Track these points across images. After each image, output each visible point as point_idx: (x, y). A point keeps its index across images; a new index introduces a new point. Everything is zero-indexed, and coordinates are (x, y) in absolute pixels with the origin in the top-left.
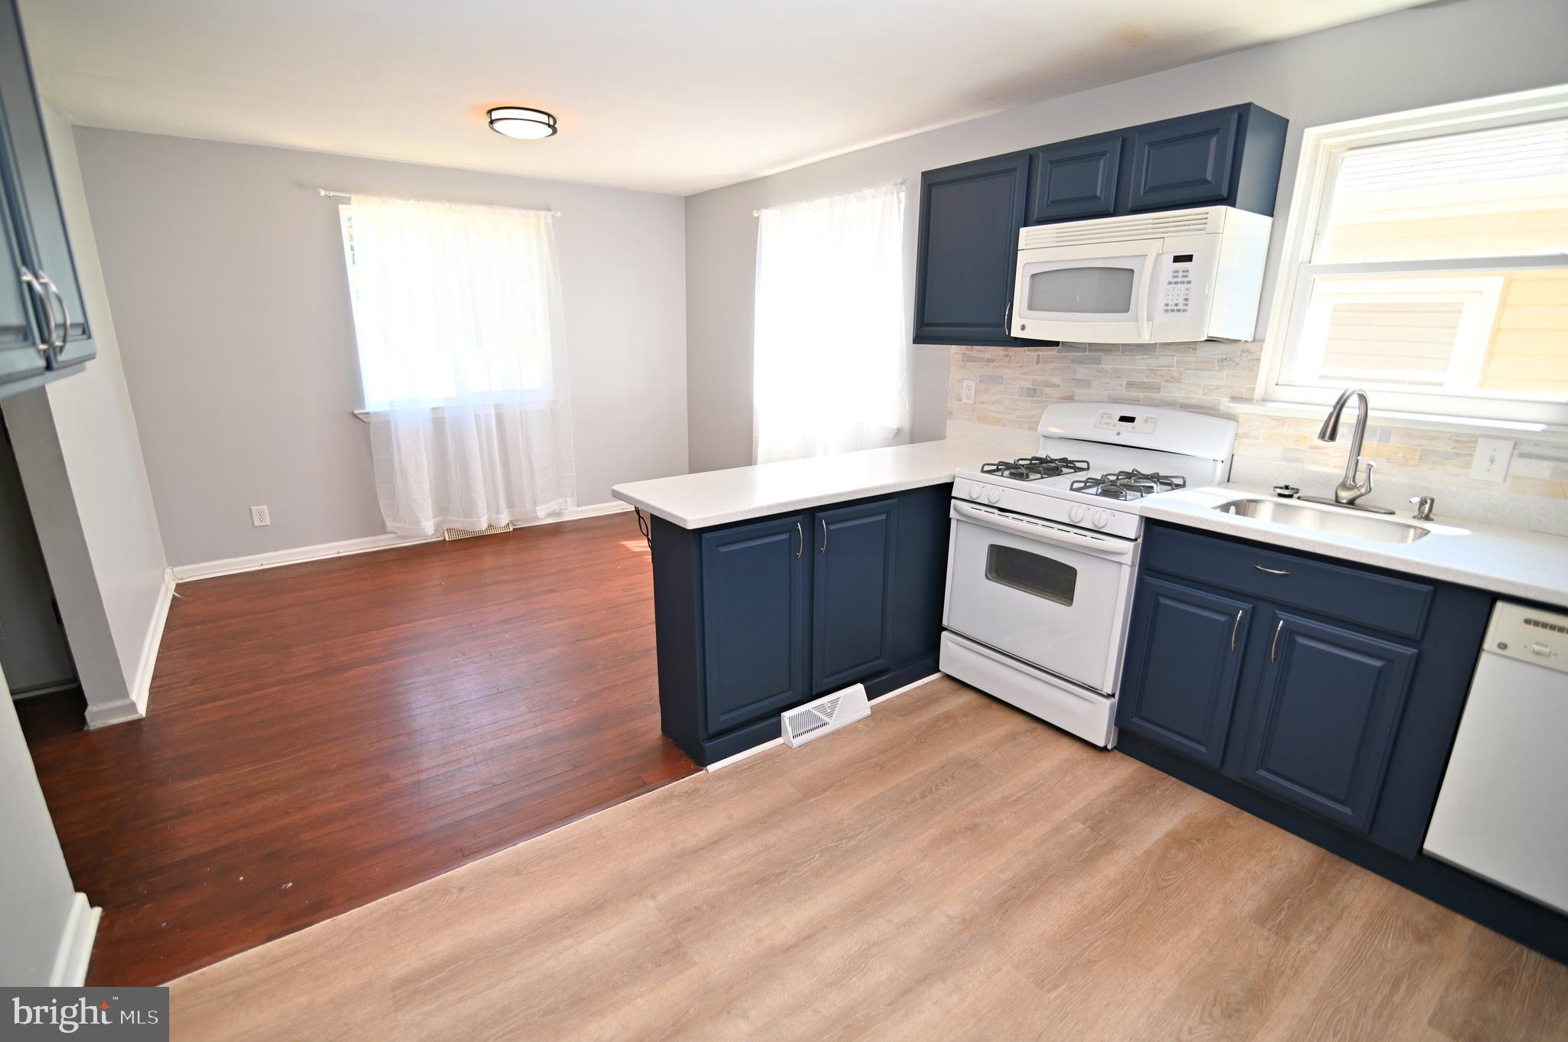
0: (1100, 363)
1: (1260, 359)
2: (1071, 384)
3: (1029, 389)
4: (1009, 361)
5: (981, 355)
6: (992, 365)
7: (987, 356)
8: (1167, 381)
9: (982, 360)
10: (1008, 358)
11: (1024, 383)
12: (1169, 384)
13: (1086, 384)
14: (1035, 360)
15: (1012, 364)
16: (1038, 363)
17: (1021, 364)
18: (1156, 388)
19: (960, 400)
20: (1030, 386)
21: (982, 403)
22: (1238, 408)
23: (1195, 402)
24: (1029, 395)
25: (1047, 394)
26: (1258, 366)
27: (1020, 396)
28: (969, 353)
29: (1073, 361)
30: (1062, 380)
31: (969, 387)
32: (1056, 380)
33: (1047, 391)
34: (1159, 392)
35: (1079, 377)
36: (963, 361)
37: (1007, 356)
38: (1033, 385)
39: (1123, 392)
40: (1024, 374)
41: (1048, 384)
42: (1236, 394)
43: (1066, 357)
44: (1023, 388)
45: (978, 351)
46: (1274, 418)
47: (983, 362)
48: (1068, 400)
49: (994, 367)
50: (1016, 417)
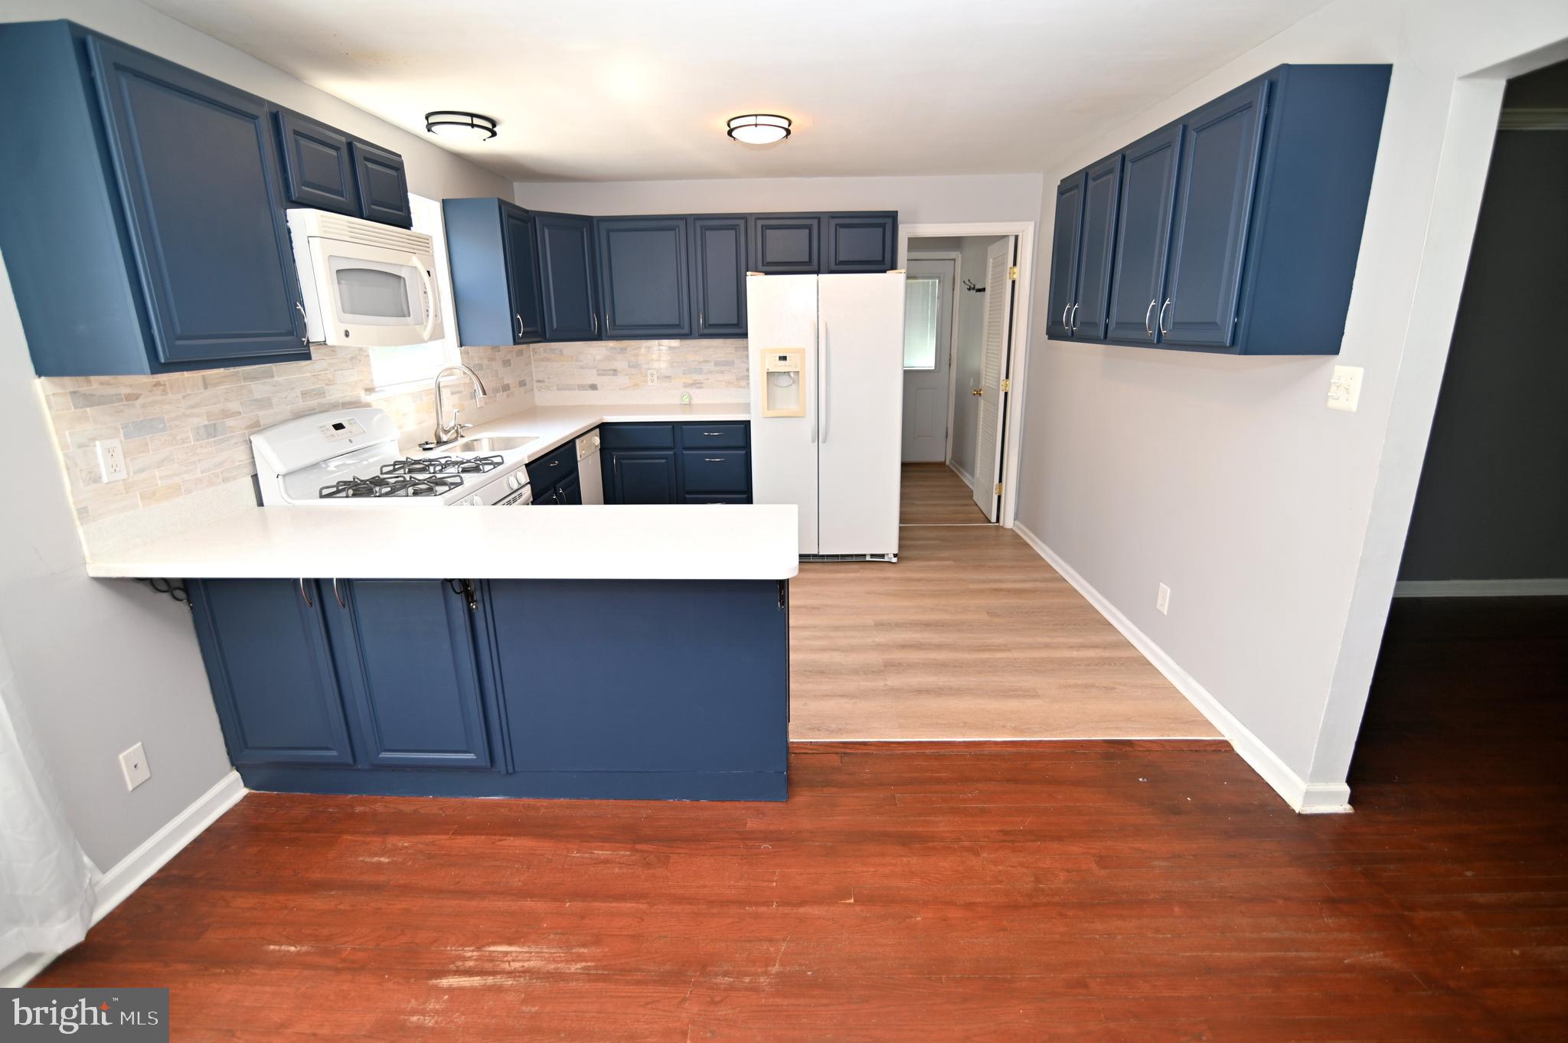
0: (273, 376)
1: (368, 356)
2: (252, 407)
3: (206, 426)
4: (165, 392)
5: (111, 391)
8: (327, 385)
9: (118, 398)
10: (161, 387)
11: (195, 420)
12: (331, 387)
13: (265, 403)
14: (201, 384)
15: (170, 396)
16: (206, 387)
17: (184, 394)
18: (321, 393)
19: (97, 479)
20: (206, 423)
21: (142, 470)
22: (372, 398)
23: (347, 399)
24: (209, 436)
25: (229, 427)
26: (369, 361)
27: (198, 440)
29: (245, 379)
30: (241, 403)
31: (110, 452)
32: (234, 406)
33: (230, 422)
34: (325, 397)
35: (257, 396)
36: (77, 407)
37: (157, 384)
38: (209, 420)
39: (301, 404)
40: (192, 407)
41: (227, 414)
42: (367, 387)
43: (236, 374)
44: (198, 428)
45: (102, 384)
46: (387, 400)
47: (121, 400)
48: (257, 427)
49: (144, 406)
50: (202, 473)
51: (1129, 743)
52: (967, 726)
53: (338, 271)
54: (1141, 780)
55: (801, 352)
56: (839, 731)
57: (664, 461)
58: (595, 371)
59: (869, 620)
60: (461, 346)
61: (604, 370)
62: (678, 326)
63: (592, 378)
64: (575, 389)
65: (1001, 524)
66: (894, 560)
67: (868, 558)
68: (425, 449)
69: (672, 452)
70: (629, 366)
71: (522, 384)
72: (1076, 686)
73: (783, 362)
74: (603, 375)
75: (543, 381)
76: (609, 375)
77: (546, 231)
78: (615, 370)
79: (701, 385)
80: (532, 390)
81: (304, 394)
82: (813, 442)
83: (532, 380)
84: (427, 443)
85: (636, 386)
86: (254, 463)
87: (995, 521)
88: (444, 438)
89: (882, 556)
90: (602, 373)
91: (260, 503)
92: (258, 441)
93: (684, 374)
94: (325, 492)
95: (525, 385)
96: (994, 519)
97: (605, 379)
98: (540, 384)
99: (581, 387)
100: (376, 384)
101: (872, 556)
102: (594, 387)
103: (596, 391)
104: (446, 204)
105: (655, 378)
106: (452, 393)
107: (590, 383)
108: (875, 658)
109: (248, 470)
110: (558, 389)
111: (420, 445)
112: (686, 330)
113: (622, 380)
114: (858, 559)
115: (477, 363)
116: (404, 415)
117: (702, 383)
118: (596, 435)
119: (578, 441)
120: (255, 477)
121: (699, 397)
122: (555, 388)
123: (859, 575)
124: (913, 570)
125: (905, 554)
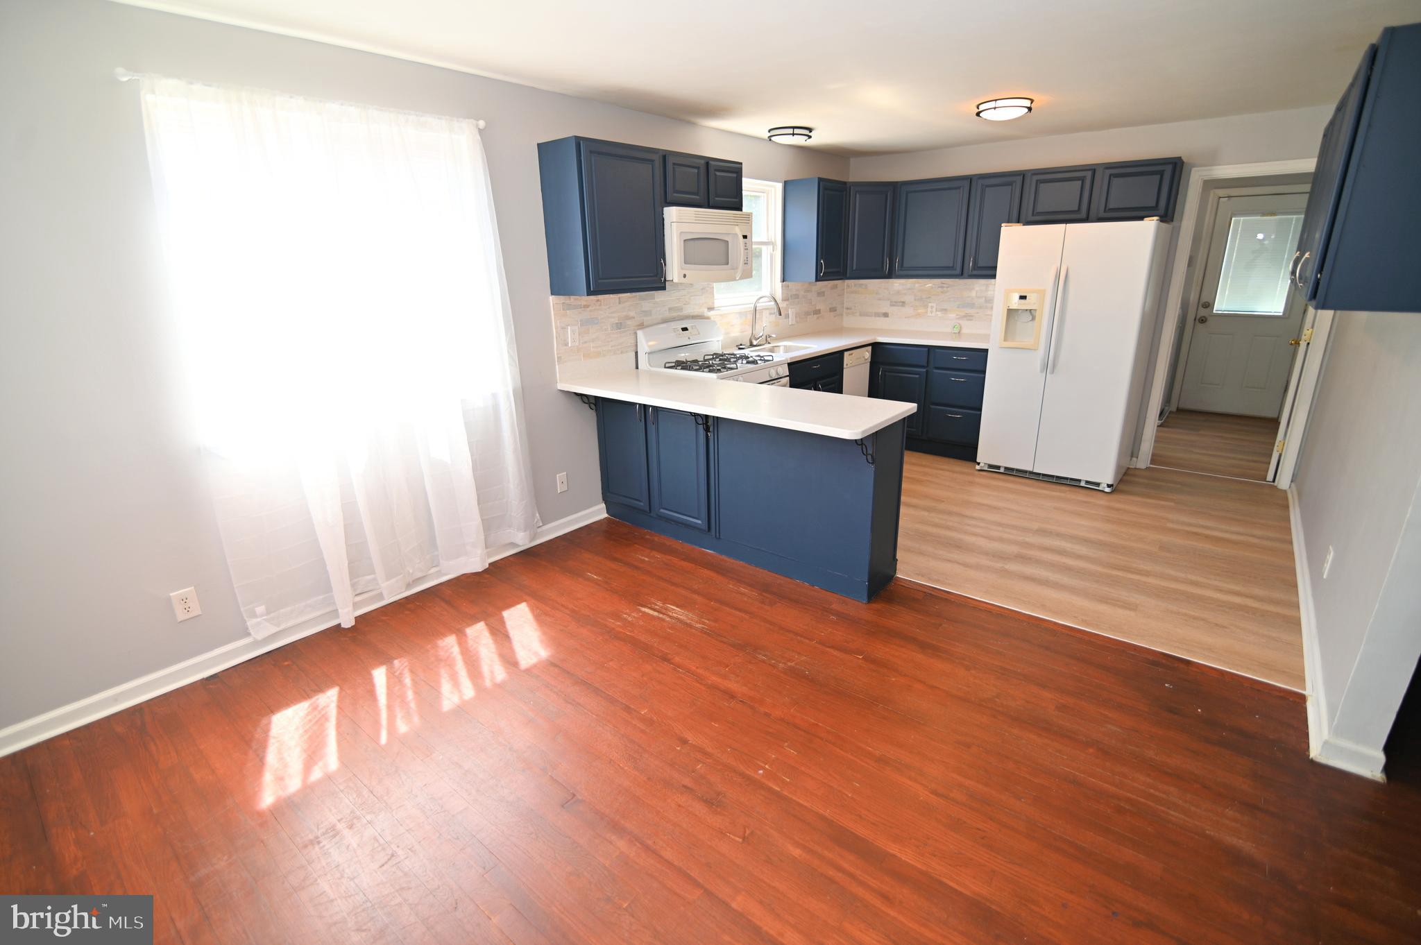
2: (640, 315)
3: (617, 323)
4: (600, 305)
6: (590, 308)
7: (584, 303)
8: (685, 304)
10: (599, 303)
11: (613, 320)
14: (617, 301)
15: (603, 307)
18: (681, 309)
19: (566, 344)
21: (586, 342)
22: (711, 314)
23: (695, 314)
24: (618, 328)
25: (628, 325)
27: (612, 330)
28: (568, 302)
29: (640, 299)
30: (636, 313)
31: (573, 332)
32: (632, 314)
33: (629, 322)
36: (564, 310)
37: (598, 300)
38: (619, 320)
39: (667, 315)
40: (612, 313)
41: (628, 318)
42: (709, 307)
43: (634, 297)
44: (613, 324)
45: (575, 299)
46: (721, 315)
47: (581, 308)
48: (642, 326)
49: (591, 311)
50: (612, 347)
51: (1188, 662)
52: (1043, 607)
53: (685, 240)
54: (1166, 685)
55: (1042, 293)
56: (937, 581)
57: (917, 376)
58: (889, 302)
59: (1036, 526)
60: (783, 281)
61: (896, 302)
62: (952, 268)
63: (885, 308)
64: (872, 316)
65: (1276, 484)
66: (1108, 490)
67: (1083, 484)
68: (740, 349)
69: (925, 370)
70: (915, 300)
71: (833, 310)
72: (1185, 615)
73: (1023, 301)
74: (894, 305)
75: (851, 309)
76: (898, 306)
77: (858, 196)
78: (903, 302)
79: (971, 318)
80: (842, 315)
81: (670, 309)
82: (1042, 371)
83: (843, 307)
84: (741, 345)
85: (918, 315)
86: (637, 345)
87: (1271, 480)
88: (755, 343)
89: (1098, 484)
90: (894, 304)
91: (637, 368)
92: (640, 333)
93: (958, 307)
94: (667, 365)
95: (836, 310)
96: (1270, 477)
97: (895, 308)
98: (849, 311)
99: (877, 315)
100: (716, 305)
101: (1087, 482)
102: (886, 315)
103: (887, 318)
104: (786, 184)
105: (934, 309)
106: (770, 314)
107: (884, 311)
108: (1014, 549)
109: (634, 348)
110: (861, 315)
111: (737, 346)
112: (958, 271)
113: (908, 310)
114: (1073, 483)
115: (794, 293)
116: (732, 326)
117: (972, 316)
118: (867, 351)
119: (846, 354)
120: (636, 353)
121: (968, 327)
122: (858, 314)
123: (1062, 495)
124: (1119, 502)
125: (1122, 487)
